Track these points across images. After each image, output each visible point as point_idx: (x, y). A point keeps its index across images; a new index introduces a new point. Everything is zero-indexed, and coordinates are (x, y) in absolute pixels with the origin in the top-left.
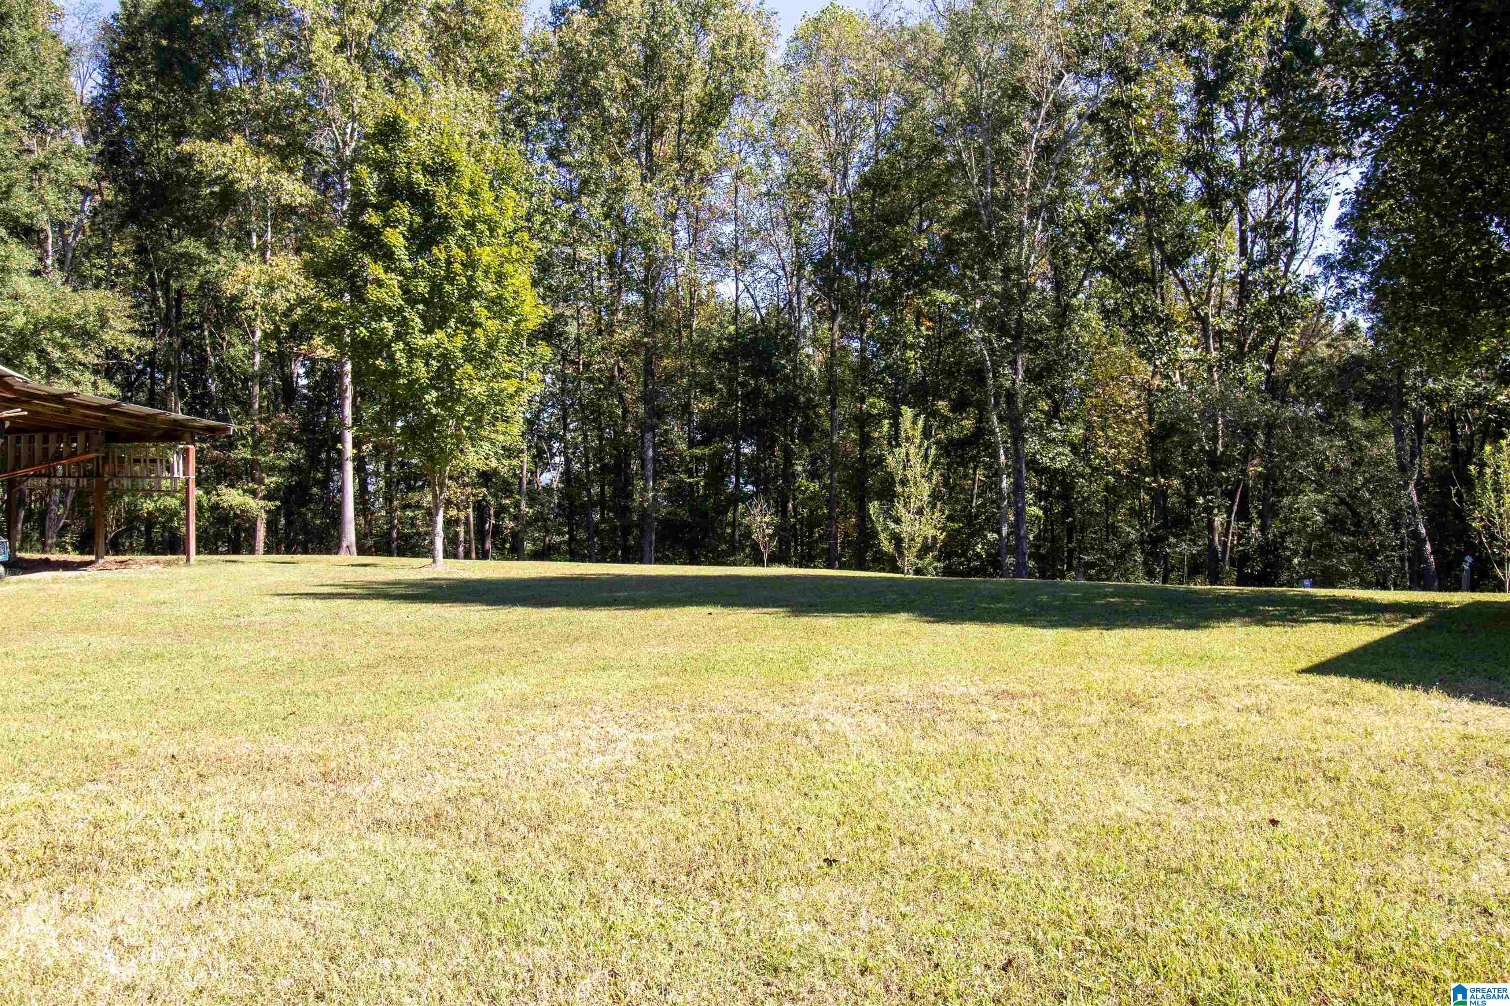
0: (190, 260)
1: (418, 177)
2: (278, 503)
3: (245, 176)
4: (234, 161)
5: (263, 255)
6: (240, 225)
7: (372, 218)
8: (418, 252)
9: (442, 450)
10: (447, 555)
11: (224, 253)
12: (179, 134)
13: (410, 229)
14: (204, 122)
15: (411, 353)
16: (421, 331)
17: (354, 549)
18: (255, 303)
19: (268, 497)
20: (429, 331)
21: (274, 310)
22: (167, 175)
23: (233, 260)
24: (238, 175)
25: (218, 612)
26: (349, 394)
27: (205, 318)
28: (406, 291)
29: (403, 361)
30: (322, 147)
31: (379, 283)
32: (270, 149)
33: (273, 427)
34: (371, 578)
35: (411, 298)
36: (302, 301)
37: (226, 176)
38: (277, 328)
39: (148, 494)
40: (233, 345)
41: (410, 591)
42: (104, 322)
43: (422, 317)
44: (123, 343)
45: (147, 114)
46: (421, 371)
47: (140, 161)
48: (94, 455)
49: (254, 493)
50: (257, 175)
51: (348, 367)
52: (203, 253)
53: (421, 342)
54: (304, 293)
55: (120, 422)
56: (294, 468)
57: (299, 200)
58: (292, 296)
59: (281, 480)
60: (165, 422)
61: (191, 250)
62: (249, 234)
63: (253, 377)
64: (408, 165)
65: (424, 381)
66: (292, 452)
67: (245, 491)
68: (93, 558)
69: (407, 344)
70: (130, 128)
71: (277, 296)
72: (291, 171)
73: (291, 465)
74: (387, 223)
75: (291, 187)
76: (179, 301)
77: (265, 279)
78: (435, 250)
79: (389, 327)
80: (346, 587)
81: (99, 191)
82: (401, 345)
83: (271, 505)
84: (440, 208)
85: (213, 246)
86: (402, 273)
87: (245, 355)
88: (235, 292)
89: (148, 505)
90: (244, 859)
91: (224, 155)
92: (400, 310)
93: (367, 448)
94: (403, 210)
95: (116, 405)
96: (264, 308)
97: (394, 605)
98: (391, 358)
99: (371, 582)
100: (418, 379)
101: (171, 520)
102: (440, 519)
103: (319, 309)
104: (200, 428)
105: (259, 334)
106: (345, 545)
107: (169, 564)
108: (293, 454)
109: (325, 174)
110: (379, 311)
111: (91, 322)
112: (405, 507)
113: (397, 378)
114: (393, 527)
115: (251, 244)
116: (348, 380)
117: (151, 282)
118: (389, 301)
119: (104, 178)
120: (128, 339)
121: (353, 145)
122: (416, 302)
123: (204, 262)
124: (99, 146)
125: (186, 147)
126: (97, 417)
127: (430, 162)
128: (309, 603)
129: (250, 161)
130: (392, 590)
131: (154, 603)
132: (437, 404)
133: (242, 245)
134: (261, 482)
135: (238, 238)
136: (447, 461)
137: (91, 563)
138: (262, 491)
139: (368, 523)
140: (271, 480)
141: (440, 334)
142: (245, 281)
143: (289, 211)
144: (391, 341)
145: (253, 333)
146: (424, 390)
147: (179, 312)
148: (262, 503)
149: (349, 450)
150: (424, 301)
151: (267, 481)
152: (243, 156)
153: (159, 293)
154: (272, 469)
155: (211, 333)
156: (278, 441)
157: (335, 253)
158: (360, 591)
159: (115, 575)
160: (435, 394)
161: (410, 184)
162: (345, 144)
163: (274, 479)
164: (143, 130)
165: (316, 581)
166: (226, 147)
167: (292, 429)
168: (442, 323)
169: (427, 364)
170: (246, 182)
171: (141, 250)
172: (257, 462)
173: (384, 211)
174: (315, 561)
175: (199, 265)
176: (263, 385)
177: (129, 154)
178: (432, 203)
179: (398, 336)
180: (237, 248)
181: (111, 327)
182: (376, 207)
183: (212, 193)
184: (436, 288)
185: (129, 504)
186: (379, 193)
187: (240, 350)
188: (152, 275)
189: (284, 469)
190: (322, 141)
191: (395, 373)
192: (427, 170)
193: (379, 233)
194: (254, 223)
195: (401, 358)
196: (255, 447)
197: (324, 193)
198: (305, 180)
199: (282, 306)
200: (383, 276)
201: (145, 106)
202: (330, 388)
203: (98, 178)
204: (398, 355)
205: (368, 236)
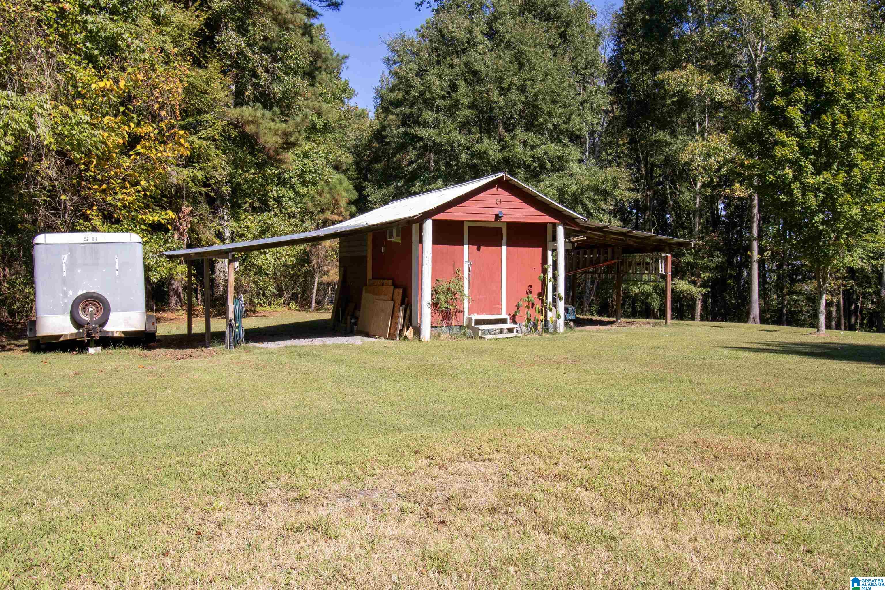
0: (660, 144)
1: (812, 69)
2: (709, 289)
3: (694, 88)
4: (688, 80)
5: (702, 135)
6: (689, 119)
7: (779, 102)
8: (812, 121)
9: (826, 255)
10: (828, 327)
11: (680, 137)
12: (655, 69)
13: (806, 105)
14: (670, 60)
15: (805, 189)
16: (812, 174)
17: (758, 320)
18: (699, 166)
19: (703, 286)
20: (818, 173)
21: (710, 169)
22: (648, 96)
23: (685, 141)
24: (690, 88)
25: (691, 355)
26: (756, 219)
27: (666, 177)
28: (801, 147)
29: (799, 195)
30: (741, 61)
31: (783, 144)
32: (708, 69)
33: (707, 242)
34: (784, 340)
35: (804, 151)
36: (727, 162)
37: (683, 90)
38: (712, 180)
39: (635, 283)
40: (683, 193)
41: (814, 350)
42: (615, 185)
43: (813, 164)
44: (625, 196)
45: (638, 61)
46: (812, 200)
47: (634, 90)
48: (616, 261)
49: (694, 283)
50: (701, 87)
51: (756, 202)
52: (668, 139)
53: (812, 182)
54: (729, 157)
55: (630, 242)
56: (719, 268)
57: (726, 98)
58: (721, 159)
59: (711, 275)
60: (655, 241)
61: (661, 137)
62: (694, 124)
63: (694, 212)
64: (805, 62)
65: (814, 207)
66: (718, 257)
67: (689, 282)
68: (614, 319)
69: (802, 183)
70: (628, 72)
71: (712, 160)
72: (722, 80)
73: (717, 266)
74: (789, 103)
75: (721, 90)
76: (652, 169)
77: (705, 150)
78: (824, 117)
79: (789, 172)
80: (768, 345)
81: (612, 111)
82: (798, 184)
83: (704, 290)
84: (828, 88)
85: (673, 134)
86: (799, 135)
87: (690, 199)
88: (687, 160)
89: (635, 290)
90: (760, 517)
91: (682, 77)
92: (798, 160)
93: (767, 254)
94: (801, 94)
95: (630, 232)
96: (704, 169)
97: (805, 359)
98: (790, 193)
99: (785, 343)
100: (810, 206)
101: (647, 298)
102: (823, 302)
103: (742, 165)
104: (674, 244)
105: (699, 184)
106: (752, 317)
107: (656, 324)
108: (718, 259)
109: (742, 79)
110: (781, 163)
111: (609, 186)
112: (790, 293)
113: (794, 207)
114: (784, 306)
115: (695, 130)
116: (756, 210)
117: (637, 160)
118: (790, 156)
119: (614, 103)
120: (628, 194)
121: (762, 56)
122: (809, 154)
123: (667, 144)
124: (614, 85)
125: (660, 77)
126: (618, 239)
127: (821, 57)
128: (746, 354)
129: (697, 78)
130: (801, 349)
131: (654, 347)
132: (823, 223)
133: (690, 130)
134: (699, 276)
135: (688, 127)
136: (829, 263)
137: (613, 322)
138: (700, 281)
139: (767, 303)
140: (705, 275)
141: (826, 175)
142: (693, 153)
143: (719, 106)
144: (790, 182)
145: (696, 185)
146: (813, 214)
147: (652, 176)
148: (699, 289)
149: (756, 256)
150: (815, 152)
151: (702, 275)
152: (693, 76)
153: (642, 166)
154: (705, 268)
155: (670, 187)
156: (710, 250)
157: (753, 128)
158: (779, 348)
159: (627, 329)
160: (821, 216)
161: (805, 75)
162: (756, 56)
163: (707, 274)
164: (635, 72)
165: (747, 340)
166: (683, 73)
167: (719, 243)
168: (827, 167)
169: (816, 196)
170: (695, 91)
171: (633, 141)
172: (697, 264)
173: (787, 96)
174: (735, 327)
175: (665, 146)
176: (701, 216)
177: (627, 87)
178: (822, 85)
179: (796, 179)
180: (688, 133)
181: (619, 188)
182: (780, 94)
183: (673, 102)
184: (824, 143)
185: (625, 289)
186: (784, 83)
187: (688, 195)
188: (638, 155)
189: (713, 268)
190: (742, 58)
191: (793, 203)
192: (818, 63)
193: (783, 111)
194: (697, 117)
195: (798, 193)
196: (695, 255)
197: (740, 91)
198: (731, 84)
199: (715, 166)
200: (785, 139)
201: (637, 57)
202: (741, 216)
203: (612, 104)
204: (795, 191)
205: (776, 114)
